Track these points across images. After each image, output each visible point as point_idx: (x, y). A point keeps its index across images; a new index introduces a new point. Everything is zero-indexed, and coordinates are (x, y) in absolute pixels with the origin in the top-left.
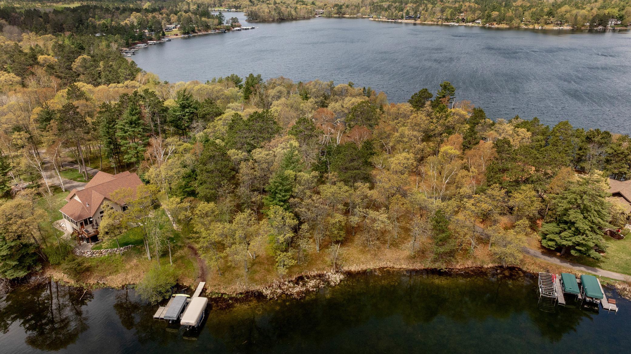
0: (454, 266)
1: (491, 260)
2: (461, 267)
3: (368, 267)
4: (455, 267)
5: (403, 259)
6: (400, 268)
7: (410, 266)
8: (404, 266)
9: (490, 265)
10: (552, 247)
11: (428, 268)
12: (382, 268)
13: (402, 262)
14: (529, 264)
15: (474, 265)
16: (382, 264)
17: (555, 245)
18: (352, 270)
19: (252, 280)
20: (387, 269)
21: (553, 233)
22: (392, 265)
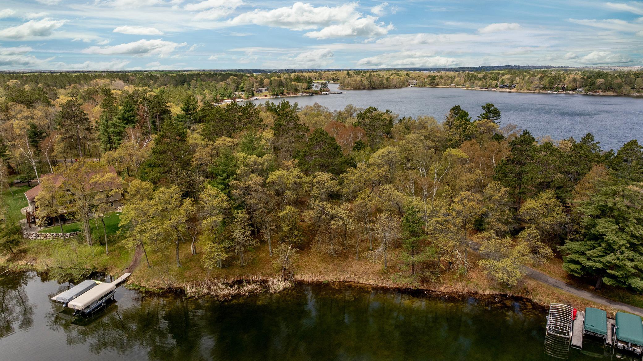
0: (437, 288)
1: (490, 285)
2: (448, 291)
3: (326, 278)
4: (439, 289)
5: (372, 273)
6: (366, 284)
7: (379, 282)
8: (371, 282)
9: (488, 292)
10: (576, 272)
11: (402, 288)
12: (344, 281)
13: (371, 276)
14: (544, 295)
15: (466, 290)
16: (344, 277)
17: (581, 269)
18: (305, 280)
19: (180, 276)
20: (350, 283)
21: (577, 252)
22: (356, 279)
